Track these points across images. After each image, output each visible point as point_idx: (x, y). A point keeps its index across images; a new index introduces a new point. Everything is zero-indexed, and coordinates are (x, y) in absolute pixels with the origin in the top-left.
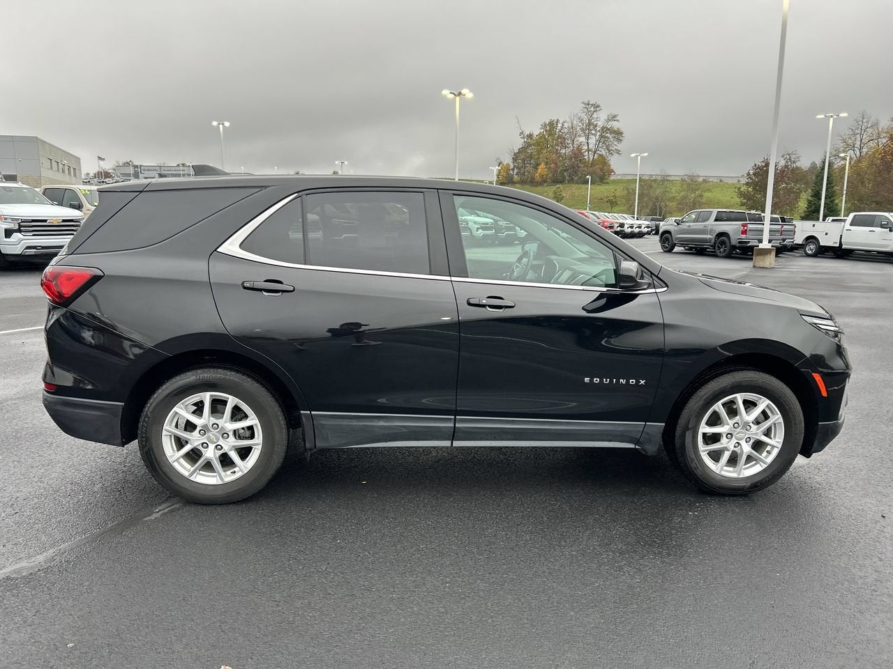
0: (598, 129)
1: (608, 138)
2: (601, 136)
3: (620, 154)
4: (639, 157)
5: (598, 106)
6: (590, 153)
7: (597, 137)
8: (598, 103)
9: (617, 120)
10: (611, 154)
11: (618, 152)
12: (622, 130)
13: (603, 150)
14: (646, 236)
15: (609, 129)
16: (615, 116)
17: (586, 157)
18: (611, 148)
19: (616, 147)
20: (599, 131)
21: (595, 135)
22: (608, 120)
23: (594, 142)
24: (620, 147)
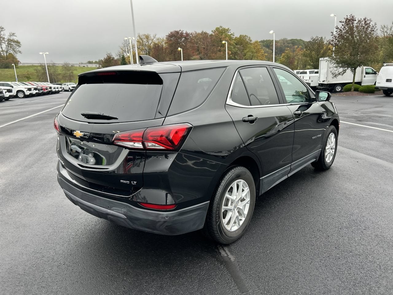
0: (6, 40)
1: (13, 45)
2: (8, 44)
3: (21, 53)
4: (44, 55)
5: (3, 28)
6: (4, 52)
7: (6, 44)
8: (2, 27)
9: (15, 36)
10: (16, 53)
11: (20, 52)
12: (19, 41)
13: (11, 51)
14: (60, 92)
15: (12, 40)
16: (13, 34)
17: (2, 54)
18: (15, 50)
19: (18, 50)
20: (6, 41)
21: (5, 43)
22: (10, 36)
23: (5, 47)
24: (20, 49)
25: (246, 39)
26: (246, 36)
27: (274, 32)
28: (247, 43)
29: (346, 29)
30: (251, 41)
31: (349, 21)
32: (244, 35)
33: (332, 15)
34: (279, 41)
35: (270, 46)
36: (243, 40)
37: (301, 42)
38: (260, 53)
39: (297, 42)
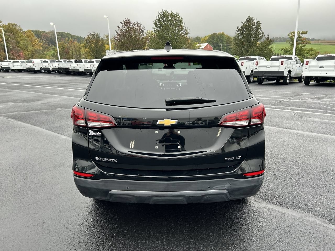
25: (15, 28)
26: (16, 24)
27: (55, 24)
28: (17, 31)
29: (125, 29)
30: (21, 29)
31: (127, 23)
32: (13, 23)
33: (105, 16)
34: (48, 32)
35: (40, 36)
36: (13, 28)
37: (69, 35)
38: (35, 42)
39: (65, 34)
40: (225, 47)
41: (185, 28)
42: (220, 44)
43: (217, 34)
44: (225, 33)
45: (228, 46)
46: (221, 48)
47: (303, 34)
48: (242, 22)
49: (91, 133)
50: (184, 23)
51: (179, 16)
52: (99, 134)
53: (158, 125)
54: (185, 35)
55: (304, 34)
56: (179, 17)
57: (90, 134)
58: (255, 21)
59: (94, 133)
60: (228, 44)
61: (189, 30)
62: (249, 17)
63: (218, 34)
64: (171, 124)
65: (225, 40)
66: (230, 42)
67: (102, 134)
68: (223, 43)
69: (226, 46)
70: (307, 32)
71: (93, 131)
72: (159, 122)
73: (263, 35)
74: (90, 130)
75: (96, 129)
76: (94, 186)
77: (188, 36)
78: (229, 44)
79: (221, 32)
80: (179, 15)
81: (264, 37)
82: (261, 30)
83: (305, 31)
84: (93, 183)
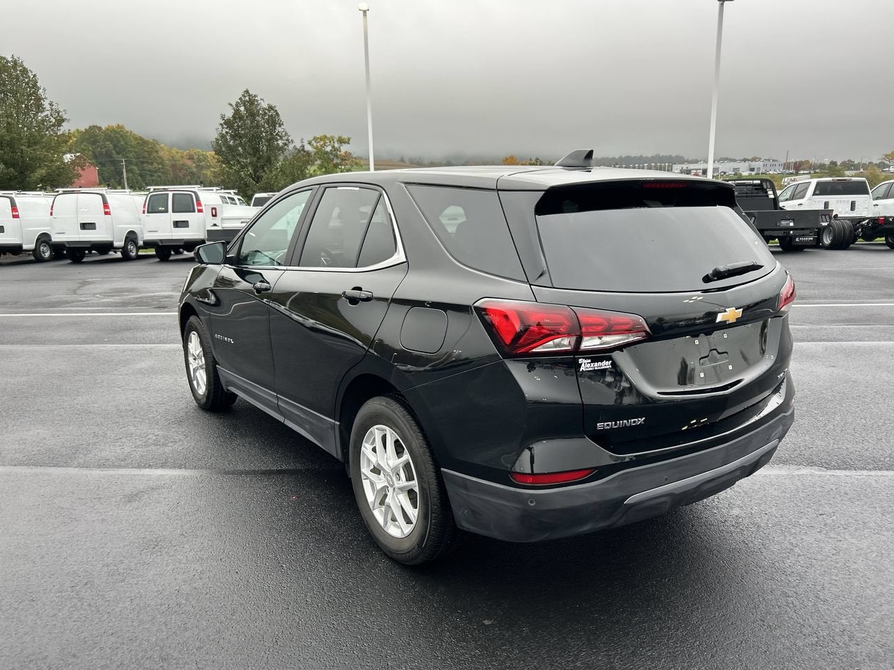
40: (136, 168)
41: (51, 104)
42: (116, 156)
43: (104, 128)
44: (127, 128)
45: (142, 163)
46: (124, 170)
47: (341, 143)
48: (231, 105)
49: (586, 365)
50: (44, 90)
51: (24, 68)
52: (606, 365)
53: (720, 322)
54: (53, 125)
55: (344, 143)
56: (25, 71)
57: (583, 368)
58: (264, 105)
59: (592, 364)
60: (141, 160)
61: (64, 111)
62: (247, 92)
63: (107, 129)
64: (737, 319)
65: (132, 146)
66: (146, 154)
67: (614, 364)
68: (127, 155)
69: (136, 165)
70: (349, 139)
71: (590, 361)
72: (720, 318)
73: (287, 140)
74: (583, 358)
75: (596, 355)
76: (595, 499)
77: (65, 128)
78: (144, 157)
79: (114, 124)
80: (22, 66)
81: (291, 147)
82: (282, 127)
83: (345, 137)
84: (592, 491)
